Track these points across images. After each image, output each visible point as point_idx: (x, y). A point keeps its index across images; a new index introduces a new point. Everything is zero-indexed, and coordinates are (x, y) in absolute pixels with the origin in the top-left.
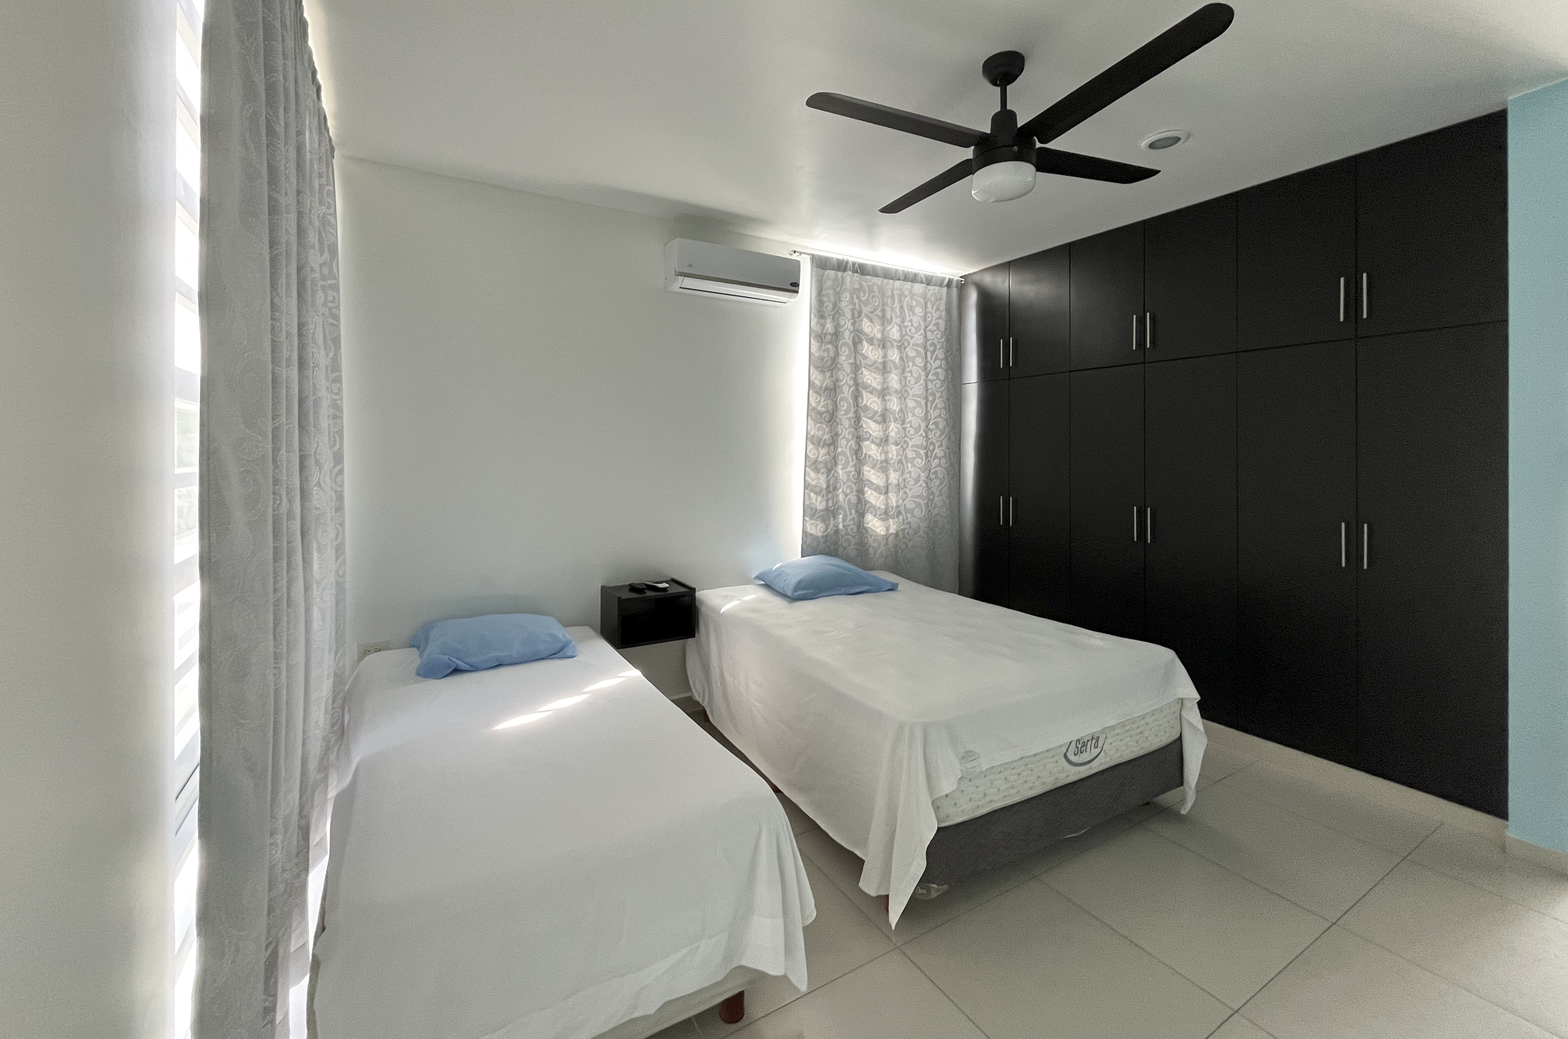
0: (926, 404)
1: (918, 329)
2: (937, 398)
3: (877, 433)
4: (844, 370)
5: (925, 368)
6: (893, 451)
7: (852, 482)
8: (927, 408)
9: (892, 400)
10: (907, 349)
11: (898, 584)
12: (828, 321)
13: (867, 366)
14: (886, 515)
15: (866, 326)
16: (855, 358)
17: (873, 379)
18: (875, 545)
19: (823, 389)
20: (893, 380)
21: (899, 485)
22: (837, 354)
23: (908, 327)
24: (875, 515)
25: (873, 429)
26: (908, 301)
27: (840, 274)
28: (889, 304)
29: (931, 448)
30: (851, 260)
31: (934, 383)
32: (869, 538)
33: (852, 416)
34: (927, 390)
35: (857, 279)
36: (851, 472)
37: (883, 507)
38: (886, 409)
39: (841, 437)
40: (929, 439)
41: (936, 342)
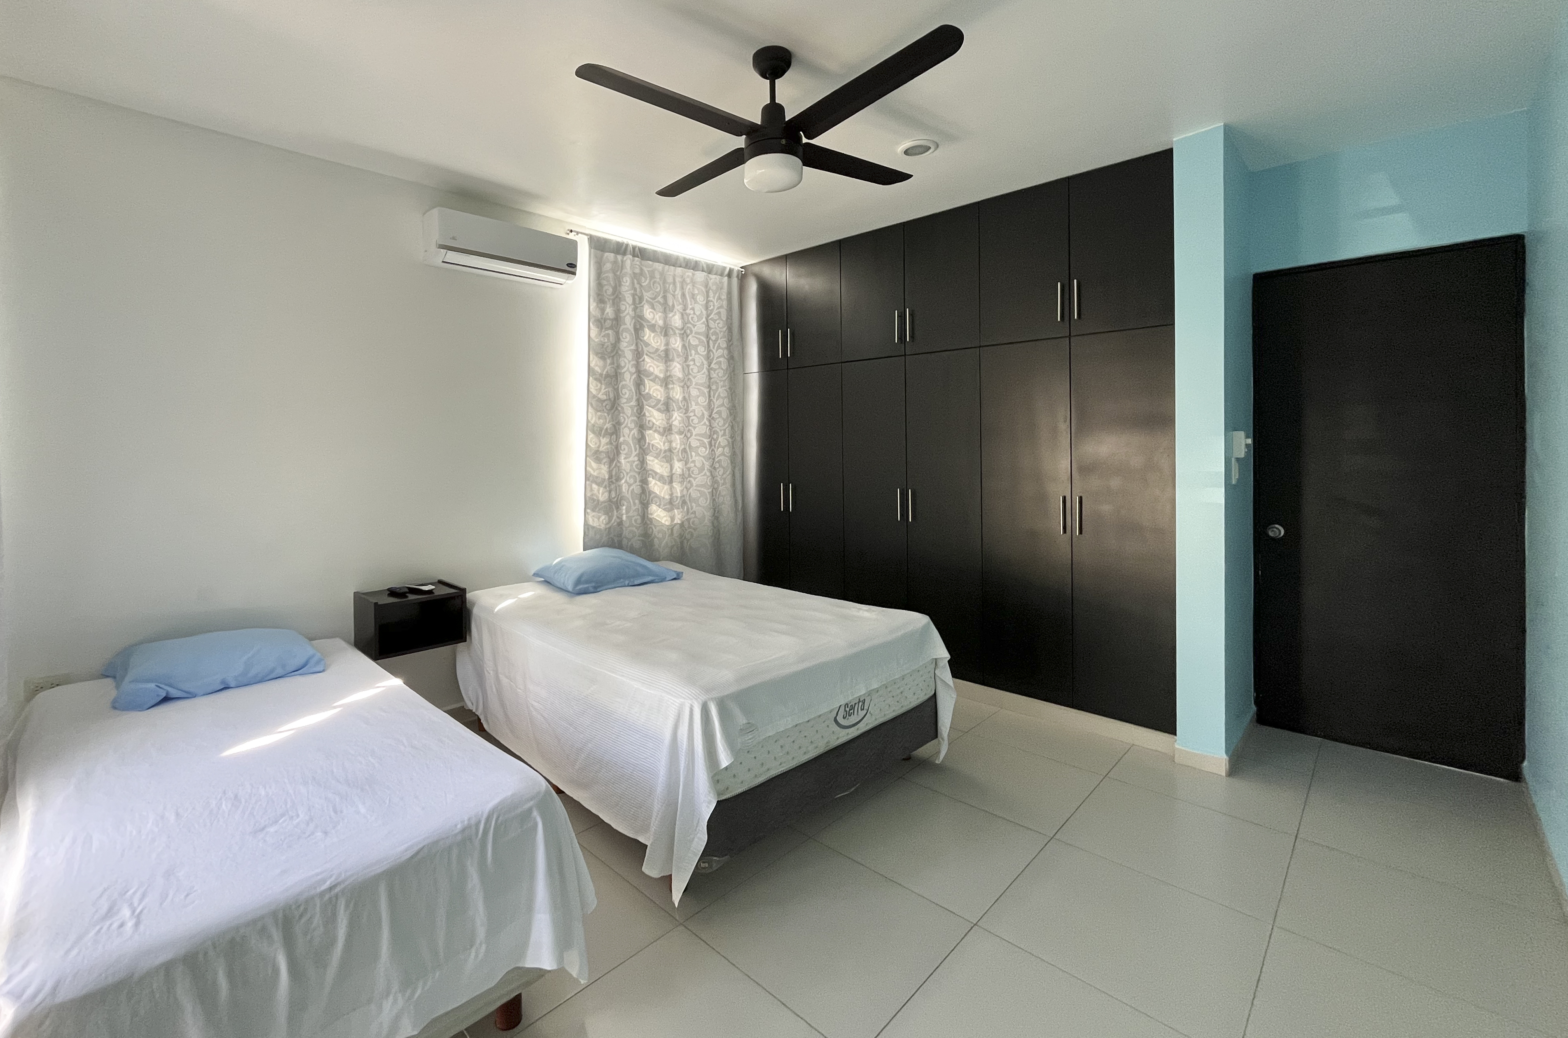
0: (709, 392)
1: (699, 319)
2: (720, 387)
3: (660, 421)
4: (625, 357)
5: (708, 357)
6: (677, 441)
7: (636, 472)
8: (710, 396)
9: (676, 390)
10: (690, 337)
11: (682, 573)
12: (608, 306)
13: (648, 354)
14: (670, 505)
15: (648, 313)
16: (637, 345)
17: (655, 367)
18: (660, 535)
19: (604, 376)
20: (677, 369)
21: (683, 474)
22: (618, 340)
23: (690, 314)
24: (659, 506)
25: (656, 417)
26: (689, 289)
27: (619, 257)
28: (671, 291)
29: (715, 436)
30: (632, 243)
31: (716, 372)
32: (654, 528)
33: (635, 404)
34: (710, 378)
35: (638, 263)
36: (634, 462)
37: (667, 497)
38: (668, 398)
39: (623, 426)
40: (713, 428)
41: (718, 331)
